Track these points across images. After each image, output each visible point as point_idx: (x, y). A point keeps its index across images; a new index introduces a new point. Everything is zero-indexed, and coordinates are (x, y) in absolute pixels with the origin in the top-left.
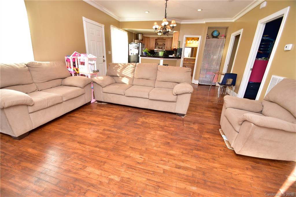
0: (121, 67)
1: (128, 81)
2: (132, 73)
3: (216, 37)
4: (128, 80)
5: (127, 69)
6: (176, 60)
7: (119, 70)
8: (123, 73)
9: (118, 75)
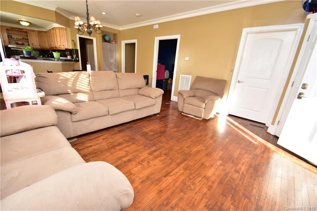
0: (70, 79)
1: (87, 98)
2: (89, 85)
3: (109, 42)
4: (87, 96)
5: (81, 80)
6: (74, 64)
7: (70, 84)
8: (77, 88)
9: (69, 91)
